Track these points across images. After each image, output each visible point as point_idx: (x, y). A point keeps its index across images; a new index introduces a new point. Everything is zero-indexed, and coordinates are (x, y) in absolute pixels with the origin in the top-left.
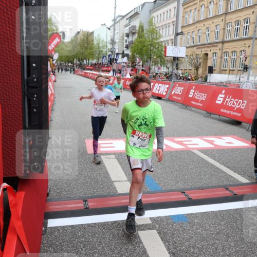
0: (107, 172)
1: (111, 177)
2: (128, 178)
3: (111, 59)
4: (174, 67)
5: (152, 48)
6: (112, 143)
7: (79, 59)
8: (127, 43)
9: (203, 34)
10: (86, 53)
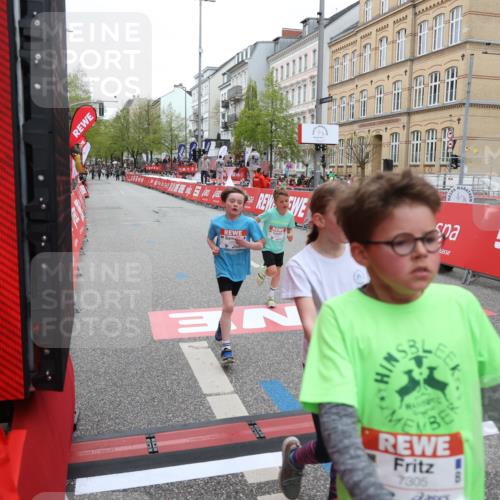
0: (193, 376)
1: (202, 385)
2: (235, 386)
3: (194, 151)
4: (318, 163)
5: (274, 127)
6: (201, 318)
7: (133, 152)
8: (226, 120)
9: (369, 98)
10: (146, 141)
